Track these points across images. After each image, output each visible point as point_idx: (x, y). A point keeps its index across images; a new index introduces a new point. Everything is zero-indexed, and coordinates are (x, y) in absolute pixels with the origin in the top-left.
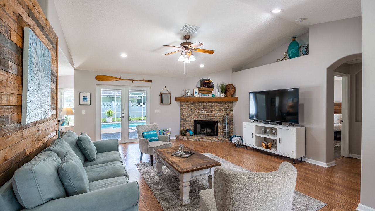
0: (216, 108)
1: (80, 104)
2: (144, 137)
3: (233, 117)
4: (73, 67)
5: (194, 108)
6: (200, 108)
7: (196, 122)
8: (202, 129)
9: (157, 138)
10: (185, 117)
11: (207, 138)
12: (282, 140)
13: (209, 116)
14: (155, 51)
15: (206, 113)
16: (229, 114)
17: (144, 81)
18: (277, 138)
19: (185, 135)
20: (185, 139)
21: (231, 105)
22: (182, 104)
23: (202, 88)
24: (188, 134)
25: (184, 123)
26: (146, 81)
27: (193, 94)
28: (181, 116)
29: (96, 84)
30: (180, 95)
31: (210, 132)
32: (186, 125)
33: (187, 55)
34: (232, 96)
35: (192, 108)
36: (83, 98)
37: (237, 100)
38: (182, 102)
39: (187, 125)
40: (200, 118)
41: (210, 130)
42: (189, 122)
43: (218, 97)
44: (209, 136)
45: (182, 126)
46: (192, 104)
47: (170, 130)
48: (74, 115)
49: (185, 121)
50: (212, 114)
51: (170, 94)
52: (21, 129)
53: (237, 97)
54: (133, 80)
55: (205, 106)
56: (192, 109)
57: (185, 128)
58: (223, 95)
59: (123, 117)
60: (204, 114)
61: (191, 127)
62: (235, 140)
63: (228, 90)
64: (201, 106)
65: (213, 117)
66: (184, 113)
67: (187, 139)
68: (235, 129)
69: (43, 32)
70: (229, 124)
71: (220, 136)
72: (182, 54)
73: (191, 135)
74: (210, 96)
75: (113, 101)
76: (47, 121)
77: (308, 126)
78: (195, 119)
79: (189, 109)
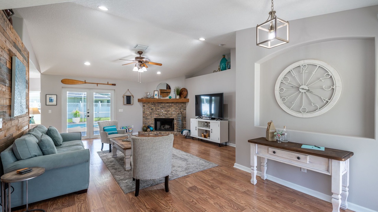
0: (173, 108)
1: (46, 105)
2: (104, 130)
3: (186, 115)
4: (40, 72)
5: (155, 108)
6: (159, 108)
7: (156, 120)
8: (162, 126)
9: (116, 132)
10: (146, 116)
11: (165, 133)
12: (213, 131)
13: (167, 114)
14: (115, 61)
15: (164, 112)
16: (183, 113)
17: (108, 84)
18: (210, 130)
19: (146, 131)
20: (146, 134)
21: (184, 105)
22: (144, 104)
23: (167, 90)
24: (149, 130)
25: (146, 121)
26: (110, 84)
27: (154, 96)
28: (143, 115)
29: (62, 87)
30: (143, 97)
31: (169, 128)
33: (140, 66)
34: (185, 98)
35: (152, 108)
37: (188, 102)
39: (148, 122)
40: (160, 116)
41: (169, 126)
42: (151, 120)
43: (174, 99)
44: (167, 131)
45: (144, 123)
46: (153, 104)
47: (133, 126)
48: (40, 114)
49: (146, 119)
50: (169, 112)
51: (133, 96)
52: (11, 120)
53: (189, 99)
54: (97, 84)
55: (164, 106)
57: (147, 125)
58: (178, 97)
59: (88, 116)
60: (163, 113)
61: (152, 124)
62: (185, 132)
63: (182, 93)
65: (170, 115)
66: (146, 113)
67: (148, 134)
68: (187, 124)
69: (20, 54)
70: (182, 120)
71: (175, 130)
72: (136, 66)
73: (151, 131)
74: (168, 98)
75: (81, 102)
76: (23, 117)
77: (230, 120)
78: (155, 117)
79: (150, 109)
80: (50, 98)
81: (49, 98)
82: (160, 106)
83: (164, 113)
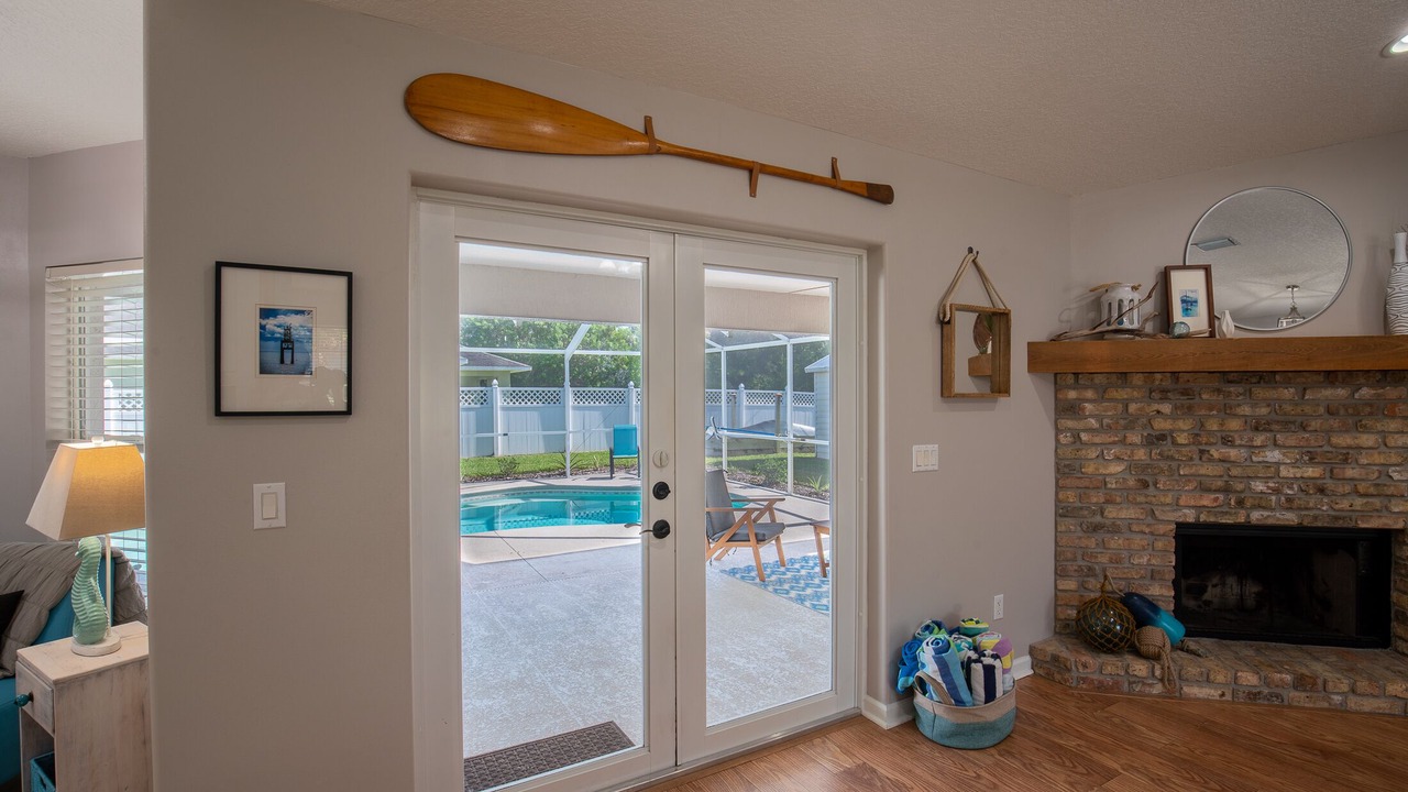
0: (1393, 425)
1: (219, 413)
5: (1185, 424)
6: (1234, 424)
7: (1198, 541)
10: (1097, 498)
11: (1363, 685)
13: (1321, 491)
15: (1294, 465)
17: (833, 182)
19: (1127, 648)
20: (1142, 681)
22: (1072, 394)
24: (1148, 636)
25: (1092, 543)
26: (847, 187)
27: (1167, 314)
28: (1059, 488)
29: (412, 179)
31: (1250, 602)
32: (1104, 559)
35: (1161, 425)
36: (264, 336)
38: (1070, 380)
39: (1118, 561)
40: (1240, 503)
41: (1252, 589)
42: (1138, 541)
45: (1071, 567)
46: (1164, 391)
49: (1096, 528)
50: (1350, 472)
51: (1007, 315)
54: (753, 170)
55: (1288, 408)
56: (1162, 437)
59: (661, 529)
60: (1274, 477)
61: (1154, 575)
64: (1246, 410)
65: (1359, 502)
66: (1090, 469)
78: (1189, 516)
79: (1135, 438)
80: (267, 313)
81: (255, 320)
82: (1239, 411)
83: (1290, 482)
